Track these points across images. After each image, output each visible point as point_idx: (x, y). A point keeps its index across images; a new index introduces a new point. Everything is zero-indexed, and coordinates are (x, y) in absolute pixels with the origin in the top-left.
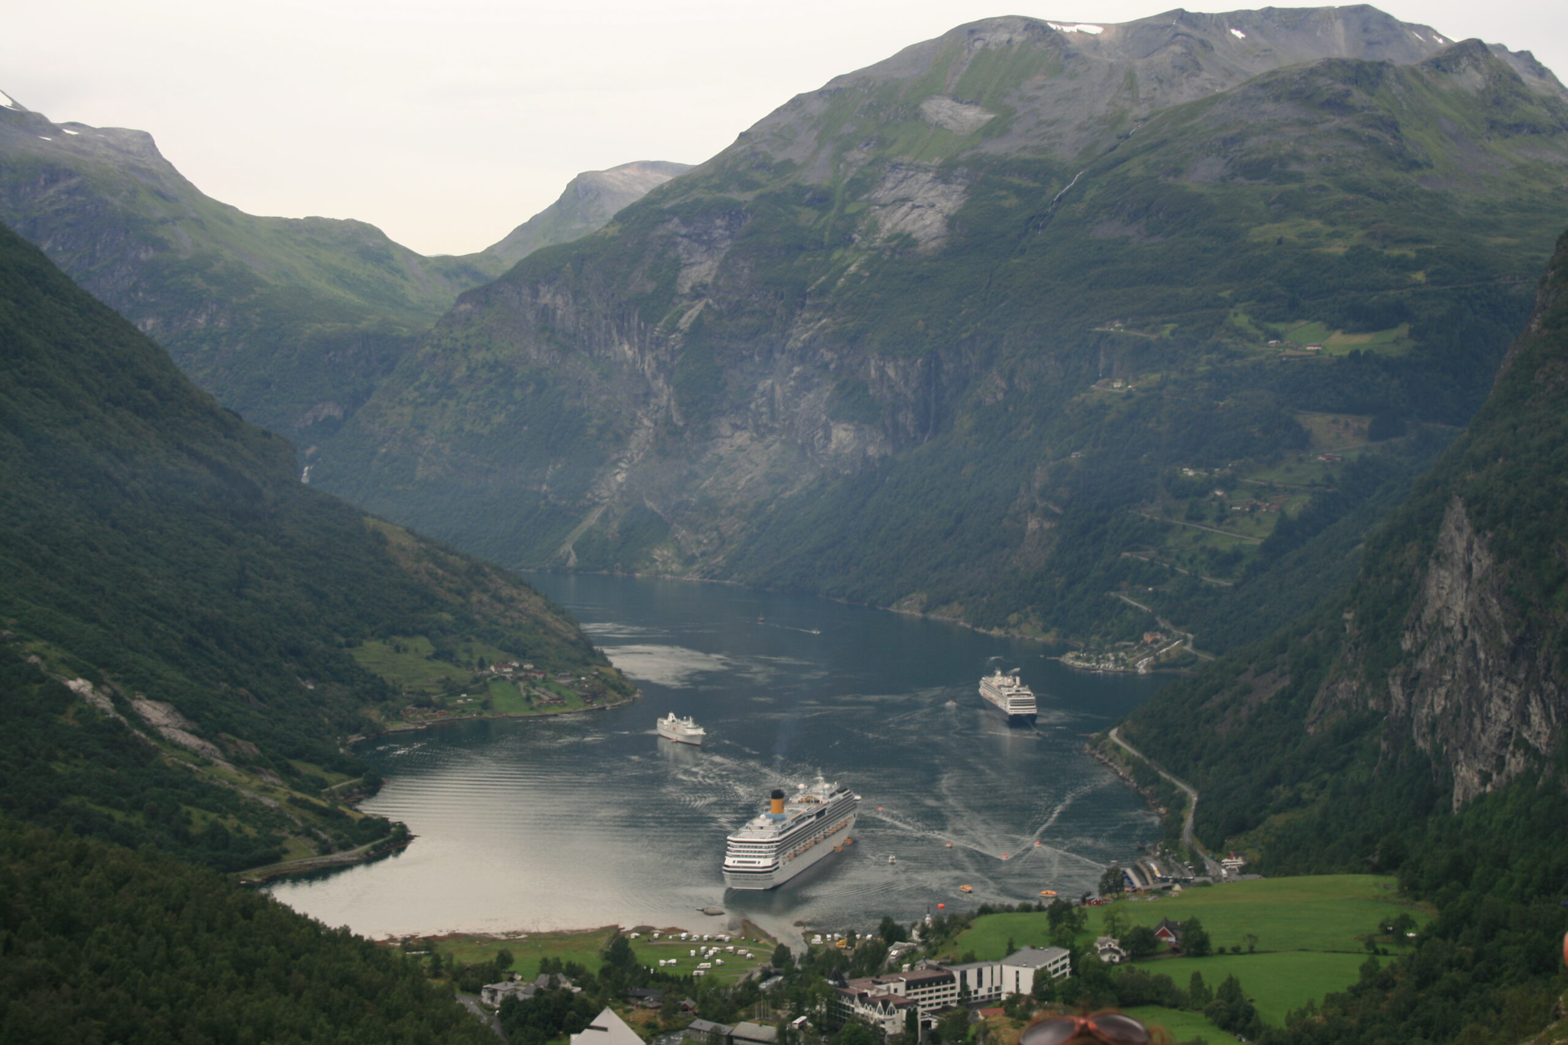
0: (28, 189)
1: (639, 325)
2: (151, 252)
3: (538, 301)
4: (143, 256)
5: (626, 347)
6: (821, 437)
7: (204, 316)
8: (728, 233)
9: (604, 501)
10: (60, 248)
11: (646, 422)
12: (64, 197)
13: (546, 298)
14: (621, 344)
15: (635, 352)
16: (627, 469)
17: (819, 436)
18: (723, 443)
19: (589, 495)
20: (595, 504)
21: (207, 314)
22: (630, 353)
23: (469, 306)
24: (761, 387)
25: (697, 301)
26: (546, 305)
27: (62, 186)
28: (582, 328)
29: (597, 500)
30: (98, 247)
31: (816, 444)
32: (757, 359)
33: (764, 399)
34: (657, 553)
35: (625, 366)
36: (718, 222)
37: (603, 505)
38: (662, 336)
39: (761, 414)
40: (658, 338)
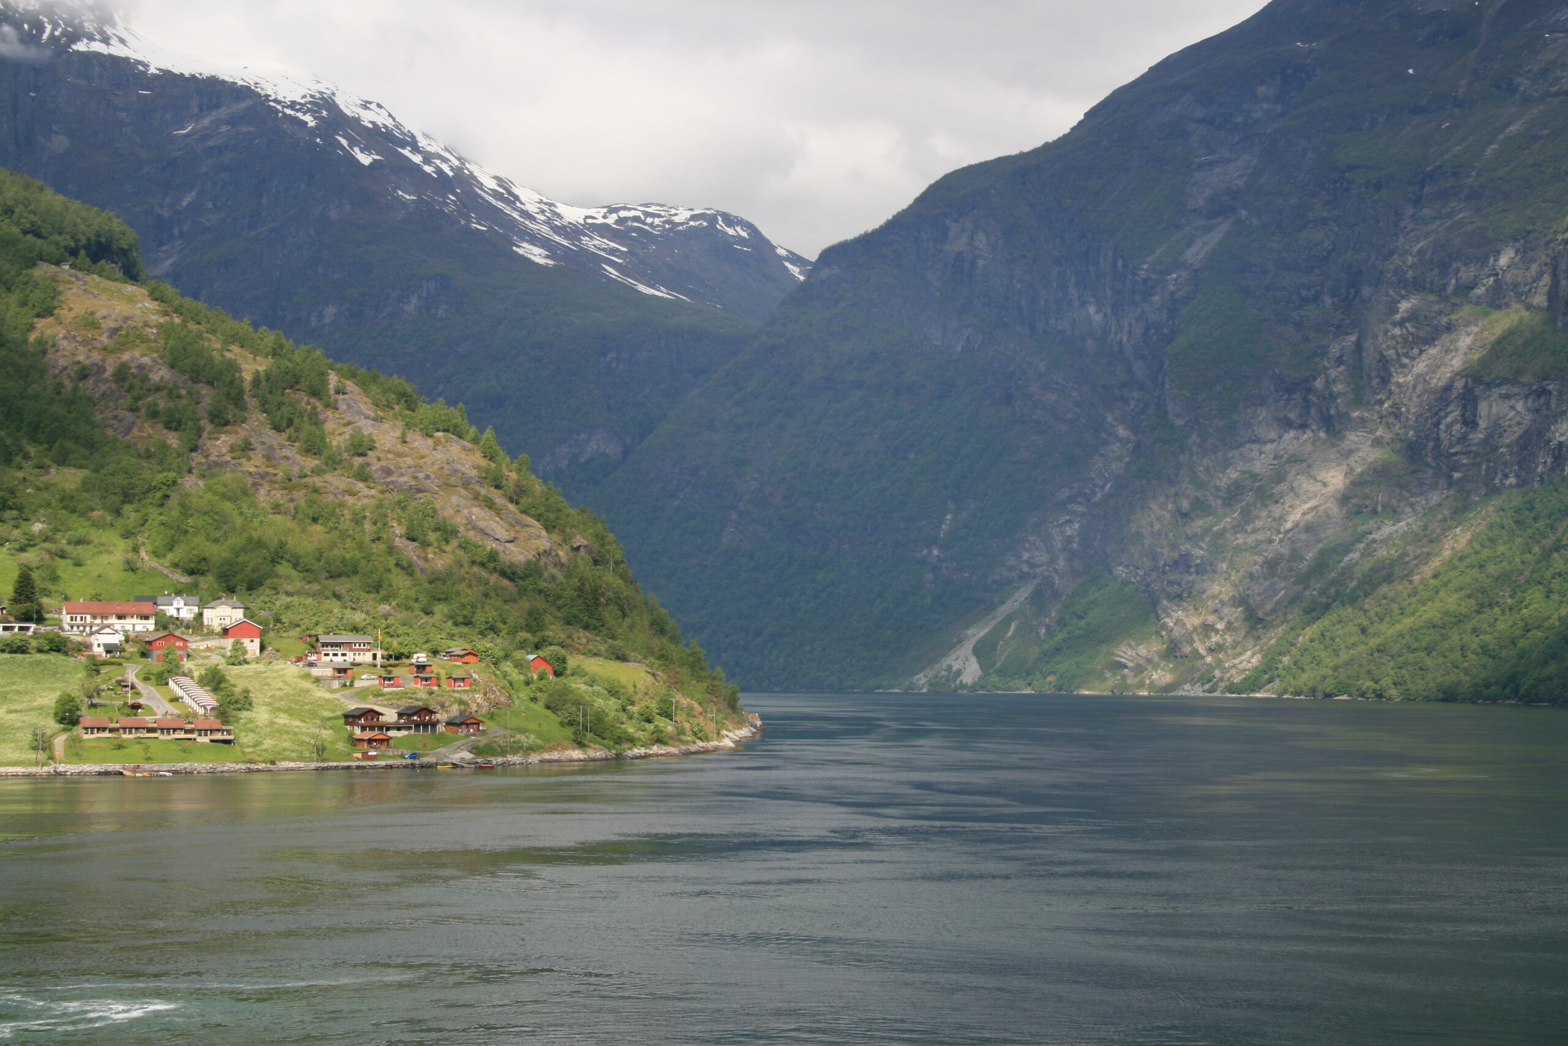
0: (168, 115)
1: (1115, 265)
2: (347, 207)
3: (947, 247)
4: (333, 214)
5: (1092, 310)
6: (1455, 421)
7: (414, 300)
8: (1279, 108)
9: (1038, 570)
10: (210, 205)
11: (1122, 431)
12: (224, 128)
13: (957, 244)
14: (1083, 304)
15: (1105, 315)
16: (1083, 515)
17: (1449, 419)
18: (1261, 453)
19: (1012, 562)
20: (1024, 577)
21: (420, 298)
22: (1098, 318)
23: (836, 270)
24: (1335, 349)
25: (1220, 219)
26: (959, 254)
27: (222, 113)
28: (1019, 286)
29: (1025, 569)
30: (264, 201)
31: (1443, 435)
32: (1328, 301)
33: (1342, 368)
34: (1127, 653)
35: (1089, 341)
36: (1262, 90)
37: (1035, 577)
38: (1154, 277)
39: (1333, 397)
40: (1145, 281)
